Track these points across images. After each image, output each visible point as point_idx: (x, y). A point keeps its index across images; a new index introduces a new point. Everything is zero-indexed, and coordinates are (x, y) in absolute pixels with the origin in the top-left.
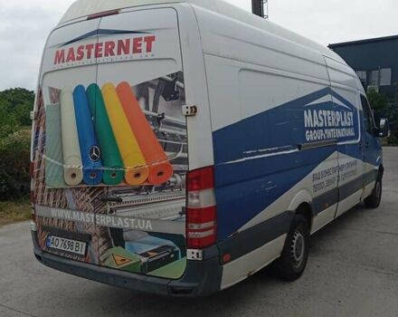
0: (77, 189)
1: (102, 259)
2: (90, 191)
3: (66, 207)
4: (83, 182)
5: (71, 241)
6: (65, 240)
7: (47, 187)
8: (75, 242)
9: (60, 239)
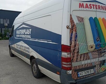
0: (93, 52)
1: (98, 71)
2: (97, 51)
3: (89, 59)
4: (95, 49)
5: (87, 71)
6: (85, 71)
7: (79, 54)
8: (89, 70)
9: (83, 72)
